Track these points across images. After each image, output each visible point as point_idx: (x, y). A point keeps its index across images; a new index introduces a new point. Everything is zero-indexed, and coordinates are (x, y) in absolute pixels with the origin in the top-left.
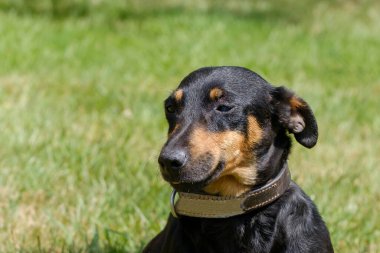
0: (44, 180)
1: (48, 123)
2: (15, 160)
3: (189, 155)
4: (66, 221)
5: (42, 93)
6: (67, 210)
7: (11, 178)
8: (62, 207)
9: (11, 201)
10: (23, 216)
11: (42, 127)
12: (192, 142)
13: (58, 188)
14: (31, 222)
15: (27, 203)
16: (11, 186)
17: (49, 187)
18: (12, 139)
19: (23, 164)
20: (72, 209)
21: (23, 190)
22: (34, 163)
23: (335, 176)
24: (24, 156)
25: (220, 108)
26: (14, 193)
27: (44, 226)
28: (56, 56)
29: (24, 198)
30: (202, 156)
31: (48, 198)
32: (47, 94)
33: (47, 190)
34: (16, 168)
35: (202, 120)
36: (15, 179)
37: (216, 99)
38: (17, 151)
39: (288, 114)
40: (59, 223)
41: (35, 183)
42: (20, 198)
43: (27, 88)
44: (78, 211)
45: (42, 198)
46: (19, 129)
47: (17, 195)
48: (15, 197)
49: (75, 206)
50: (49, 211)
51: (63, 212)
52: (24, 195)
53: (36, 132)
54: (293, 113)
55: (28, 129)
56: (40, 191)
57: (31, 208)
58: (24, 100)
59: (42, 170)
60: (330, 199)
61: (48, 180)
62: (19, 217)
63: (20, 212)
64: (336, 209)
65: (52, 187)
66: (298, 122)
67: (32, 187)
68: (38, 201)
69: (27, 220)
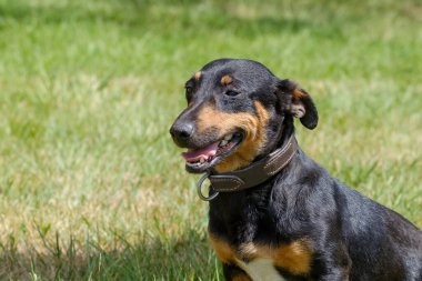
0: (161, 165)
1: (162, 118)
2: (135, 149)
3: (196, 127)
4: (181, 201)
5: (155, 93)
6: (182, 192)
7: (132, 165)
8: (177, 189)
9: (132, 185)
10: (144, 198)
11: (156, 120)
12: (200, 117)
13: (172, 172)
14: (150, 203)
15: (146, 187)
16: (132, 172)
17: (164, 172)
18: (131, 132)
19: (142, 154)
20: (186, 190)
21: (142, 175)
22: (151, 153)
23: (410, 160)
24: (142, 147)
25: (228, 93)
26: (134, 178)
27: (162, 205)
28: (165, 59)
29: (144, 182)
30: (208, 129)
31: (164, 182)
32: (159, 93)
33: (163, 175)
34: (135, 157)
35: (212, 101)
36: (135, 165)
37: (225, 84)
38: (136, 142)
39: (289, 102)
40: (175, 203)
41: (153, 168)
42: (140, 183)
43: (142, 88)
44: (191, 193)
45: (159, 181)
46: (137, 123)
47: (138, 179)
48: (136, 181)
49: (188, 188)
50: (166, 192)
51: (179, 194)
52: (144, 180)
53: (152, 124)
54: (294, 101)
55: (145, 124)
56: (157, 176)
57: (150, 190)
58: (139, 98)
59: (159, 157)
60: (407, 179)
61: (164, 165)
62: (140, 199)
63: (140, 193)
64: (412, 188)
65: (168, 172)
66: (299, 110)
67: (150, 172)
68: (156, 185)
69: (147, 200)
